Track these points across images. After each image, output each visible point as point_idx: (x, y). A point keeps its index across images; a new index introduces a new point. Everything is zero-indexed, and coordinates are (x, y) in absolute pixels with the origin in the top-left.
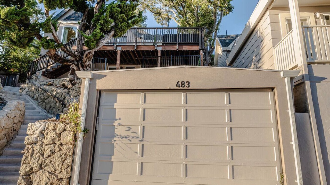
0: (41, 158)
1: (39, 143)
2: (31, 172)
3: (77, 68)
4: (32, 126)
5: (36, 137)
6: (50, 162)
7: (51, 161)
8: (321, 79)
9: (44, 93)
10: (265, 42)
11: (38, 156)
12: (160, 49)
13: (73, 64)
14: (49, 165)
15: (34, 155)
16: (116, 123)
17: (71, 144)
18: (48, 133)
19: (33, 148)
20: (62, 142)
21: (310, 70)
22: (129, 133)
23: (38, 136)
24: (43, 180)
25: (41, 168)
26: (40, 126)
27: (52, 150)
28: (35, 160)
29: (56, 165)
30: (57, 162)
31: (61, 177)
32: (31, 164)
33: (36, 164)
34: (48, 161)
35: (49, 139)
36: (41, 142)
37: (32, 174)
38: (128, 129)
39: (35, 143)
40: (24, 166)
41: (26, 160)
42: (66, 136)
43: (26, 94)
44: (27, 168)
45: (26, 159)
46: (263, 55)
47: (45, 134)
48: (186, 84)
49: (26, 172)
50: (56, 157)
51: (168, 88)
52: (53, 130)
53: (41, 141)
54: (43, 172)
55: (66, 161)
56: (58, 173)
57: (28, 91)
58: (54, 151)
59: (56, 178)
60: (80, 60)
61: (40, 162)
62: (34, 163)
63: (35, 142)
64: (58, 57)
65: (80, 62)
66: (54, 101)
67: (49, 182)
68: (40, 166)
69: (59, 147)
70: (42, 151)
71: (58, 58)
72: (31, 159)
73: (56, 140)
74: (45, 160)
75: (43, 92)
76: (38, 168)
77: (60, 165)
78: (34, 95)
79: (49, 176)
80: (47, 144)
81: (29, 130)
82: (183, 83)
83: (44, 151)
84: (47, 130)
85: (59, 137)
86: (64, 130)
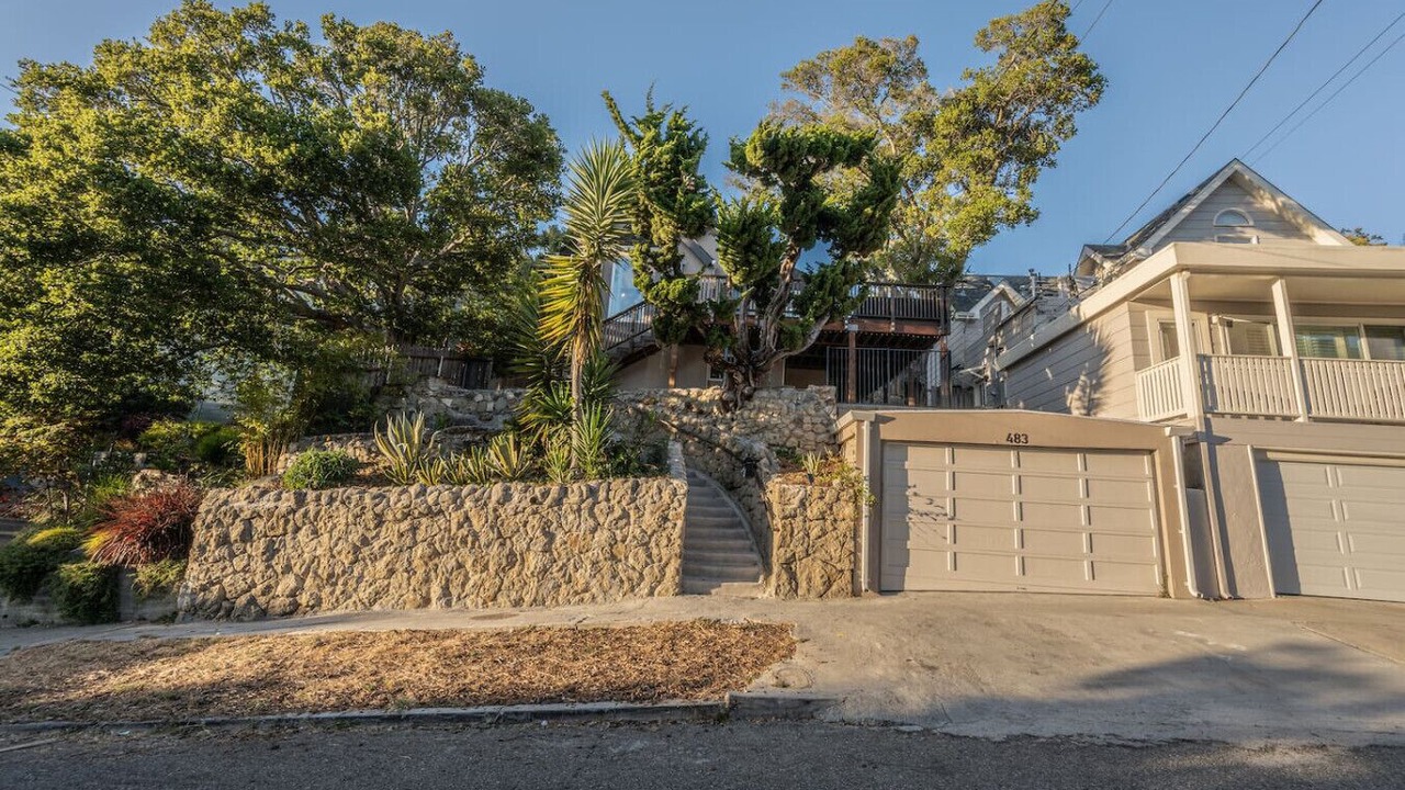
0: (807, 539)
1: (799, 519)
2: (793, 559)
3: (744, 379)
6: (821, 546)
7: (823, 545)
8: (1223, 440)
10: (1115, 356)
11: (802, 537)
12: (854, 328)
14: (820, 550)
15: (794, 534)
16: (909, 492)
17: (851, 521)
18: (812, 502)
20: (837, 518)
21: (1207, 422)
22: (930, 508)
23: (798, 508)
24: (814, 571)
25: (808, 555)
27: (822, 528)
28: (798, 542)
29: (830, 550)
30: (833, 548)
31: (841, 568)
32: (792, 548)
33: (800, 548)
34: (818, 544)
35: (815, 511)
36: (803, 516)
37: (794, 562)
38: (929, 502)
39: (794, 517)
40: (779, 552)
42: (842, 509)
46: (1110, 380)
47: (807, 504)
48: (1022, 439)
49: (785, 560)
50: (830, 539)
51: (995, 443)
52: (818, 498)
54: (812, 560)
55: (846, 546)
56: (835, 562)
58: (825, 530)
59: (834, 570)
61: (805, 545)
62: (796, 546)
67: (825, 575)
68: (806, 551)
69: (832, 524)
70: (805, 528)
73: (826, 514)
74: (813, 543)
76: (803, 554)
77: (838, 551)
79: (823, 565)
80: (814, 519)
82: (1017, 437)
83: (810, 529)
85: (831, 509)
86: (838, 499)
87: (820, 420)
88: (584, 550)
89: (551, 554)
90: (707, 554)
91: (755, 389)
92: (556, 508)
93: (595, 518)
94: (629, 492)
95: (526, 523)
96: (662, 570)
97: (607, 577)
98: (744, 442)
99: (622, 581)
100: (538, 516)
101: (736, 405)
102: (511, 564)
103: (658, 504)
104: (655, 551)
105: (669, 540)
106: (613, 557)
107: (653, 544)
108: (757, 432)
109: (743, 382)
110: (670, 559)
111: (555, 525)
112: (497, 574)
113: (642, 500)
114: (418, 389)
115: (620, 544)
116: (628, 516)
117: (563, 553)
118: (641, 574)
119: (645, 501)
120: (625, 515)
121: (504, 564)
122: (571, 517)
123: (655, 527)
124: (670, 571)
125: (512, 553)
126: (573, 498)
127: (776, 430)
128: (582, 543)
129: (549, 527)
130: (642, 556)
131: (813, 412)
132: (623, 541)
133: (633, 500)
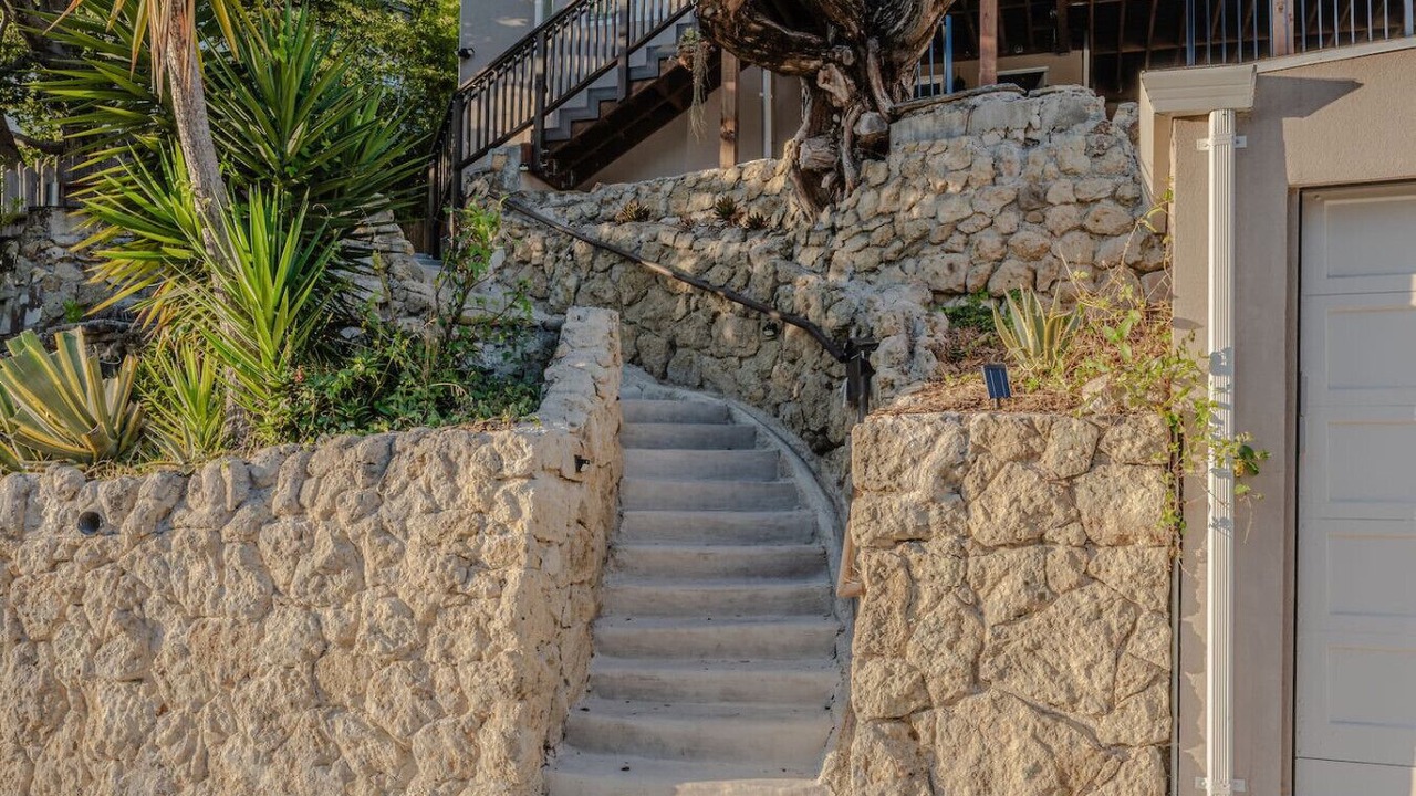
0: (970, 623)
1: (941, 542)
2: (920, 702)
3: (854, 88)
4: (876, 440)
5: (916, 506)
6: (1028, 651)
7: (1038, 646)
9: (611, 266)
11: (951, 615)
13: (832, 66)
14: (1024, 665)
15: (921, 607)
17: (1157, 543)
18: (988, 476)
19: (908, 567)
20: (1093, 534)
23: (933, 500)
24: (1002, 748)
25: (976, 683)
26: (931, 441)
27: (1034, 578)
28: (936, 635)
29: (1068, 667)
31: (1117, 737)
32: (913, 661)
33: (946, 660)
34: (1019, 643)
35: (1002, 512)
36: (952, 533)
37: (924, 714)
39: (919, 539)
40: (875, 668)
41: (881, 634)
42: (1117, 499)
43: (498, 281)
44: (893, 681)
45: (883, 629)
47: (970, 485)
49: (892, 703)
50: (1067, 622)
52: (1016, 459)
53: (951, 525)
54: (995, 706)
55: (1137, 646)
56: (1090, 712)
57: (505, 264)
58: (1046, 584)
60: (869, 35)
61: (966, 647)
62: (930, 653)
63: (915, 533)
64: (754, 26)
65: (873, 43)
66: (697, 309)
67: (1050, 765)
68: (968, 671)
69: (1074, 562)
70: (965, 582)
71: (756, 33)
72: (909, 629)
73: (1050, 521)
74: (998, 636)
75: (601, 263)
76: (959, 681)
77: (1102, 667)
78: (545, 285)
79: (1038, 725)
80: (997, 541)
81: (866, 466)
83: (982, 584)
84: (982, 463)
85: (1069, 497)
86: (1097, 458)
87: (1108, 185)
88: (237, 676)
89: (152, 690)
90: (666, 674)
91: (895, 117)
92: (152, 544)
93: (261, 570)
94: (359, 477)
95: (78, 593)
96: (467, 737)
97: (305, 762)
98: (856, 293)
99: (348, 777)
100: (106, 570)
101: (840, 181)
102: (50, 720)
103: (448, 514)
104: (443, 677)
105: (483, 637)
106: (318, 696)
107: (432, 654)
108: (902, 255)
109: (854, 98)
110: (487, 702)
111: (155, 596)
112: (19, 749)
113: (397, 504)
114: (30, 247)
115: (335, 653)
116: (359, 558)
117: (181, 685)
118: (406, 752)
119: (409, 506)
120: (346, 556)
121: (33, 718)
122: (196, 571)
123: (436, 595)
124: (490, 741)
125: (50, 687)
126: (200, 509)
127: (958, 239)
128: (230, 654)
129: (141, 604)
130: (403, 694)
131: (1082, 163)
132: (347, 644)
133: (369, 506)
